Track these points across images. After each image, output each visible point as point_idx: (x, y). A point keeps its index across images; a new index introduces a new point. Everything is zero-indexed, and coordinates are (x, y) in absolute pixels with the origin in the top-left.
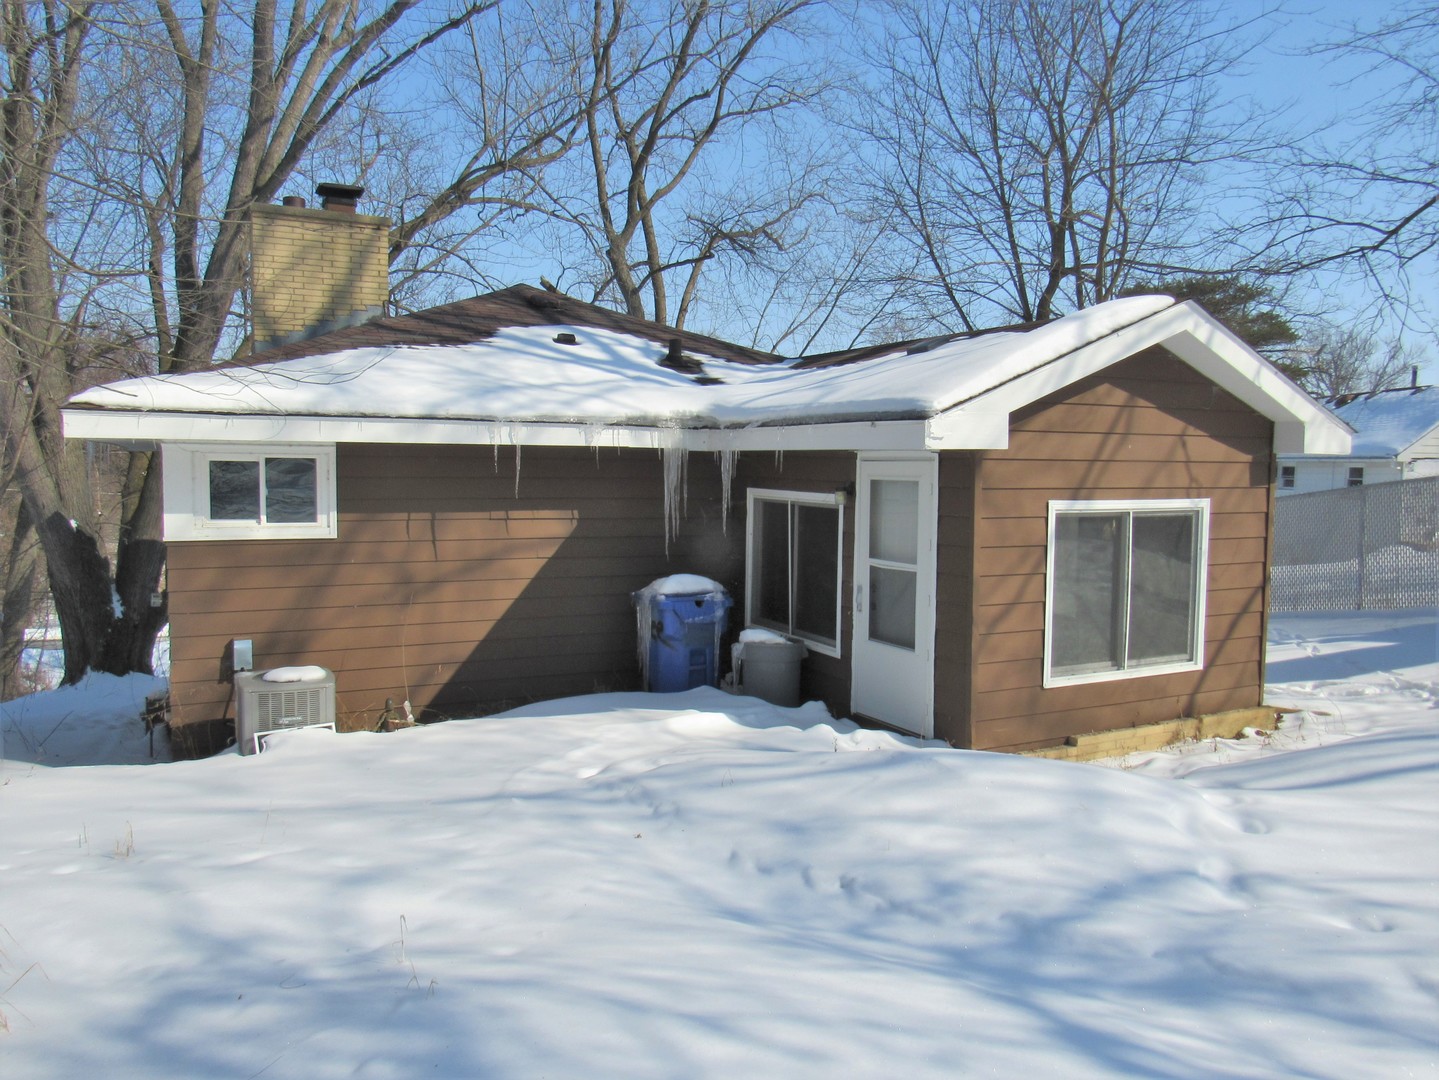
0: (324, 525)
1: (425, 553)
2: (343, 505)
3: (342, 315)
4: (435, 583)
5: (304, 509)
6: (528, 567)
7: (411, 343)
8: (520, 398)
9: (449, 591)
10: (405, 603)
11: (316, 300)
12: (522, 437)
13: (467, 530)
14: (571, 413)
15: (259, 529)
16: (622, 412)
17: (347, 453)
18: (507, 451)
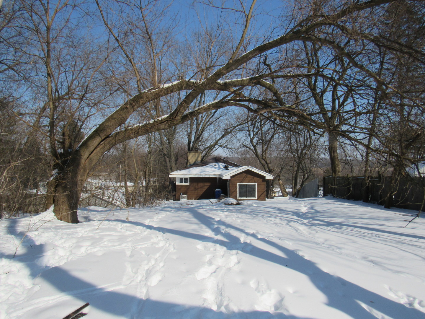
0: (188, 184)
1: (197, 186)
2: (190, 182)
3: (196, 162)
4: (198, 189)
5: (187, 182)
6: (206, 188)
7: (198, 166)
8: (204, 173)
9: (199, 190)
10: (195, 190)
11: (194, 160)
12: (204, 176)
13: (201, 184)
14: (208, 174)
15: (183, 184)
16: (213, 174)
17: (190, 178)
18: (202, 178)
